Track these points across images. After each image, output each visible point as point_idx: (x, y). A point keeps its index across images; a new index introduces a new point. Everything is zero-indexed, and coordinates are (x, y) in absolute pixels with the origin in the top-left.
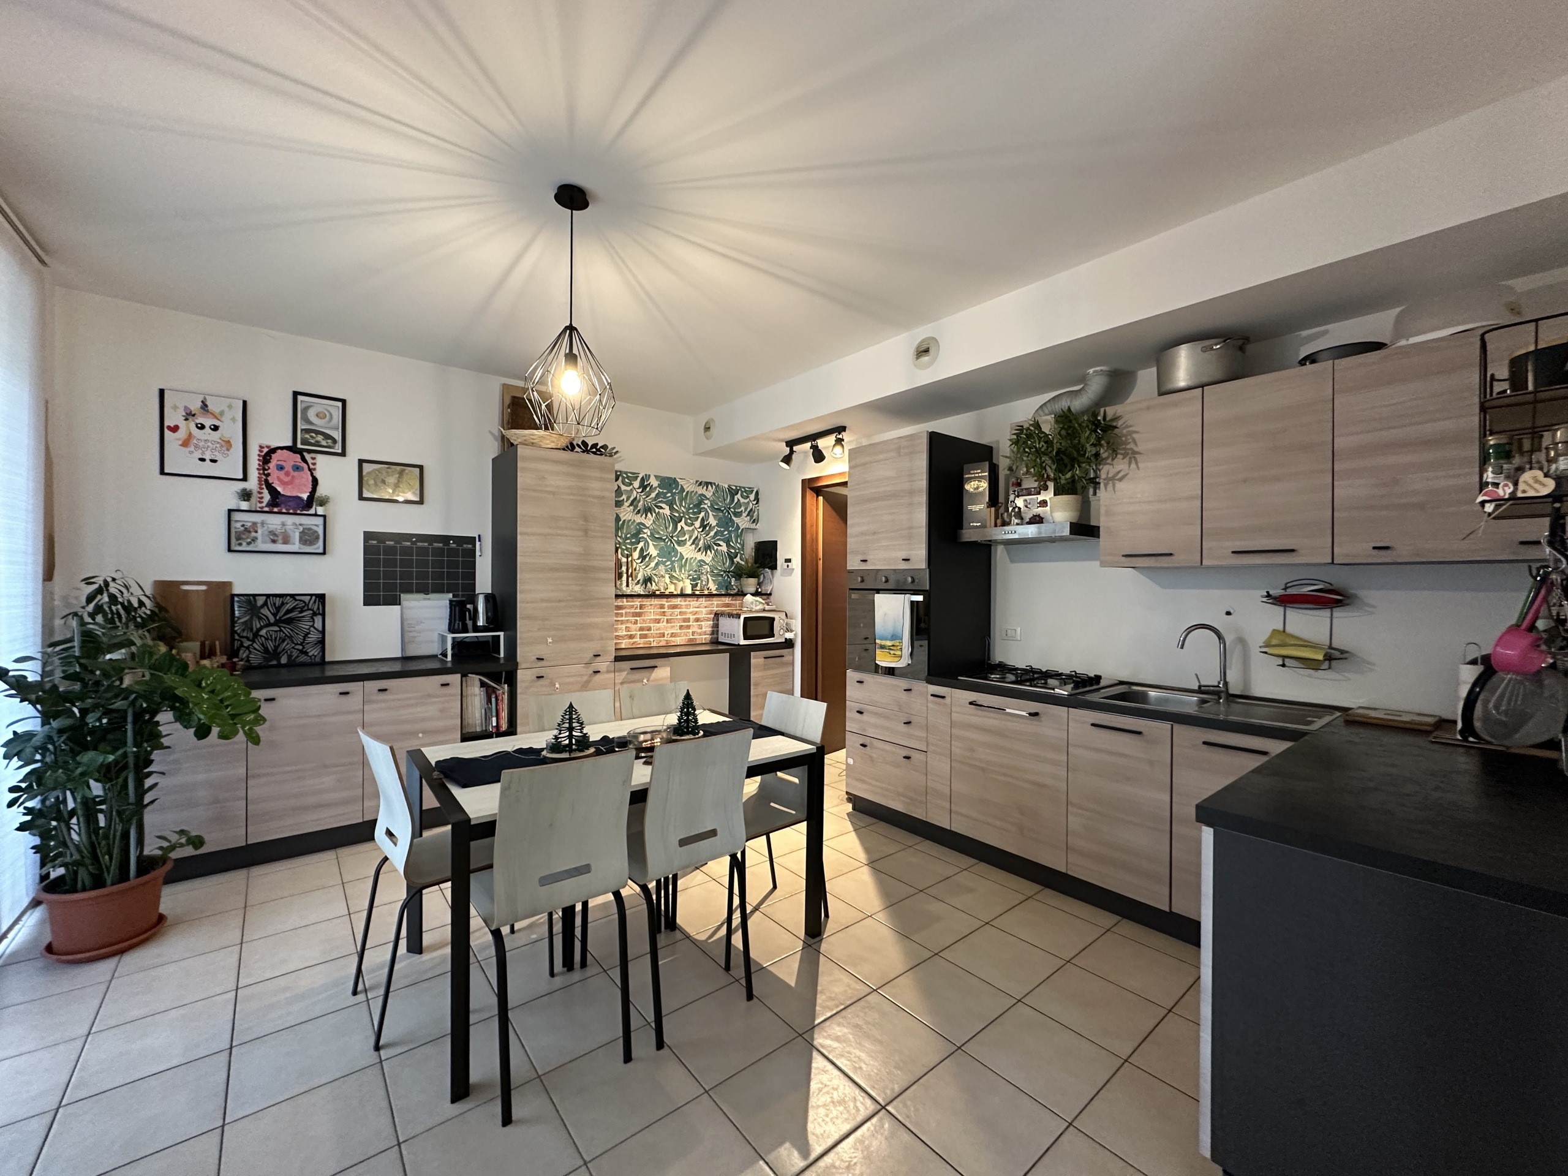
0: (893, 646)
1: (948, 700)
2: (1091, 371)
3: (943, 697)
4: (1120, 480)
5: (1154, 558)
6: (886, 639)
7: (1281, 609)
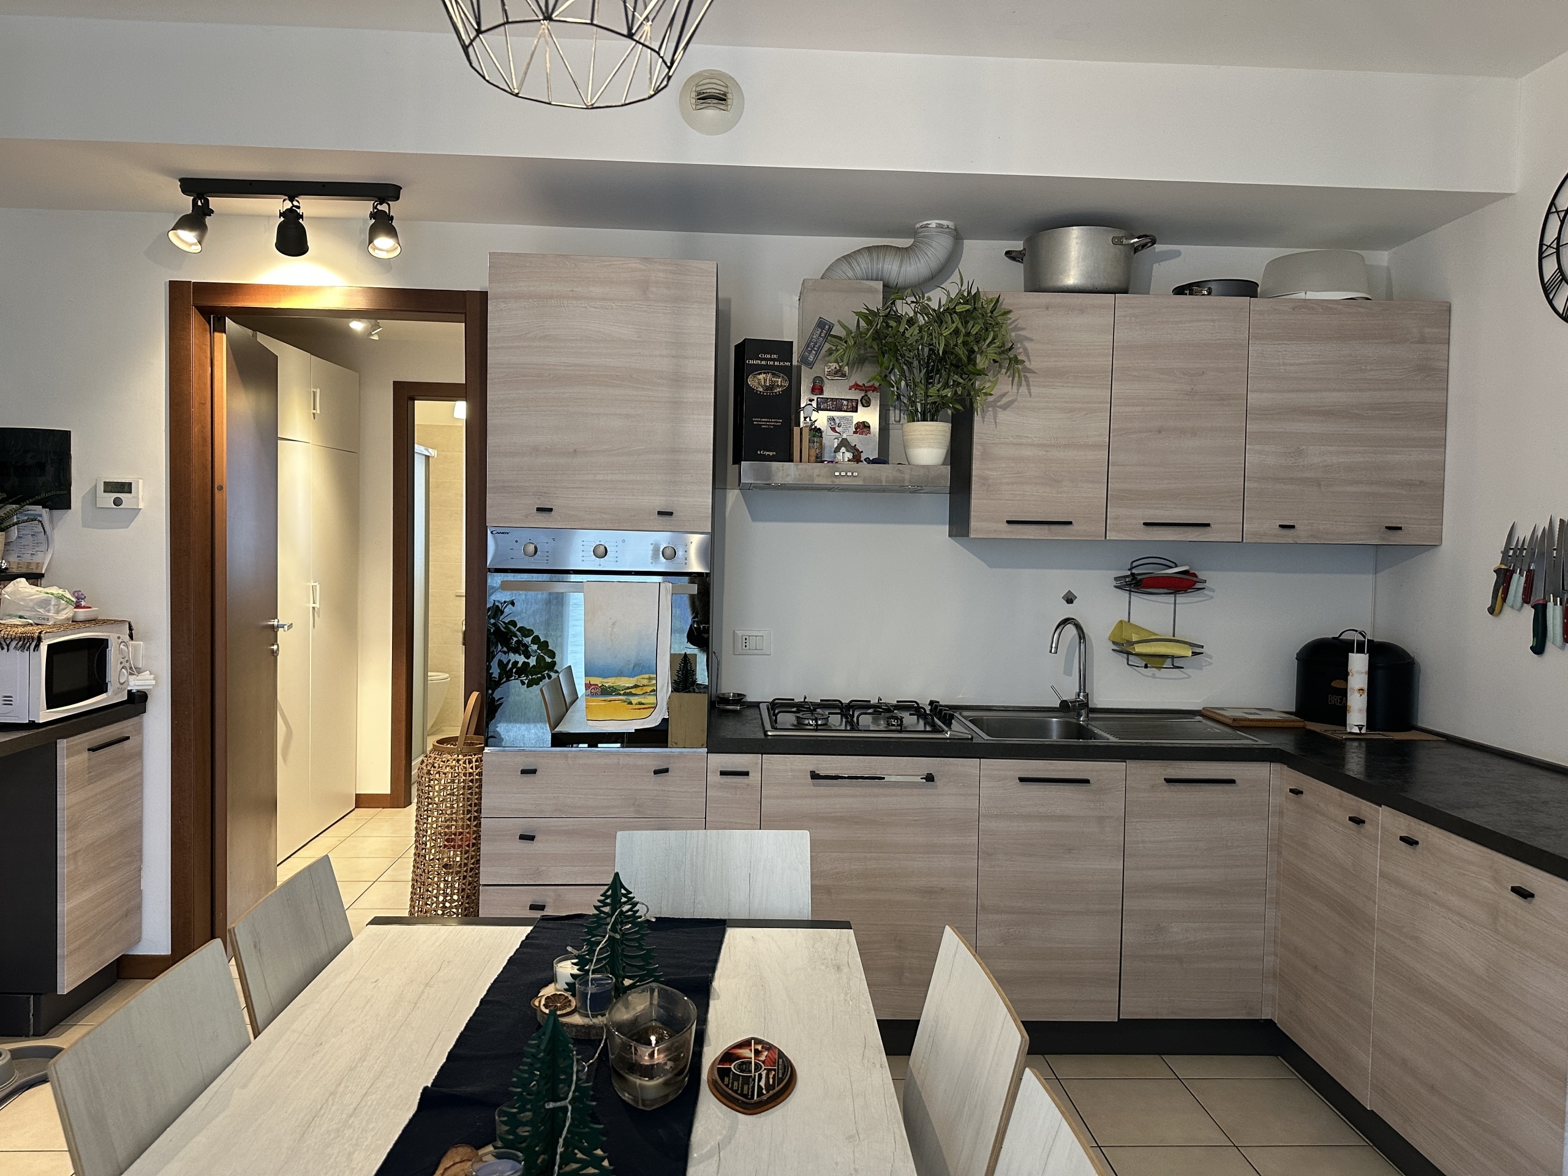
0: (636, 686)
1: (755, 776)
2: (933, 223)
3: (746, 774)
4: (1004, 407)
5: (1046, 527)
6: (620, 674)
7: (1127, 594)
